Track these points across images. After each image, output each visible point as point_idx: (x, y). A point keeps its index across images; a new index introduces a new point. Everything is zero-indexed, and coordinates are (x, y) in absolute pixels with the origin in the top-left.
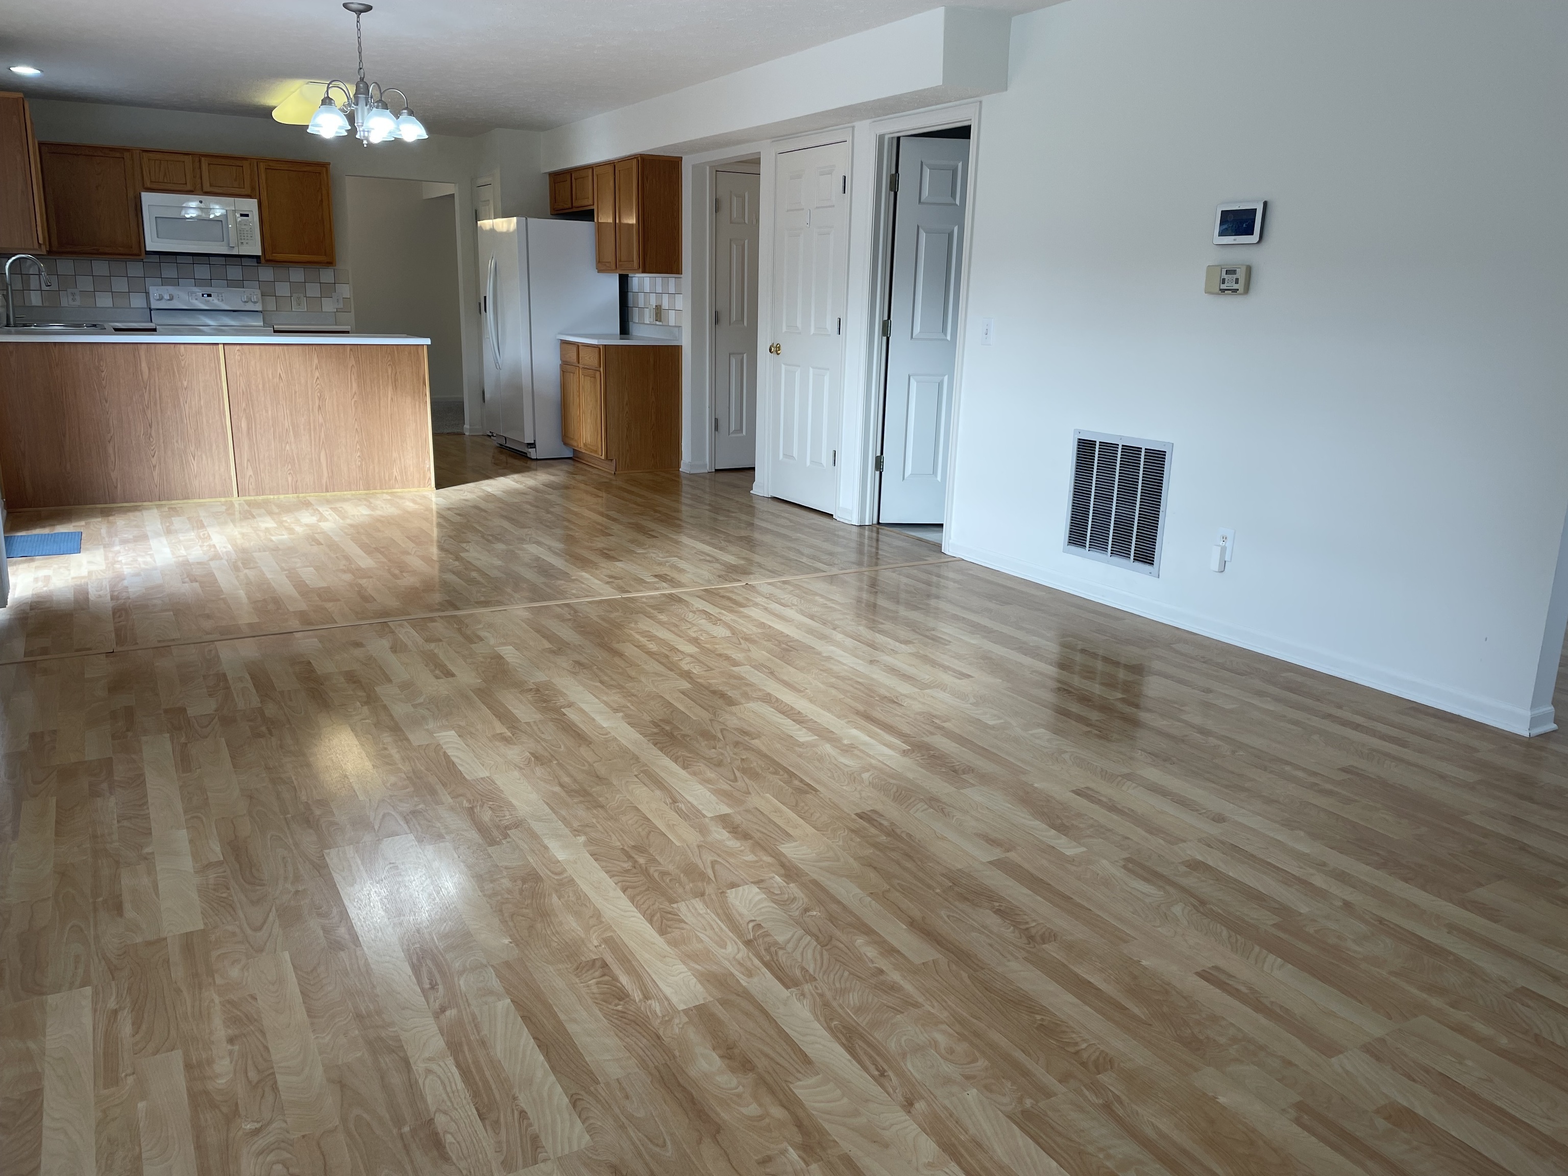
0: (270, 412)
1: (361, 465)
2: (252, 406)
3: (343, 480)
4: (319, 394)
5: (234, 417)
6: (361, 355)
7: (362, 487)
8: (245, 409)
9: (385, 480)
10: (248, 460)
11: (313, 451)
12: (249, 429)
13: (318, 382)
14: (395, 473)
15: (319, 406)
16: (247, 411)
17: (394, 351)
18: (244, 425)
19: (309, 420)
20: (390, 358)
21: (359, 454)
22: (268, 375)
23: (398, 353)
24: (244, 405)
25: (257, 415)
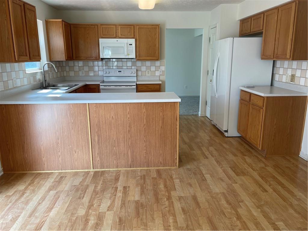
0: (108, 133)
1: (146, 156)
2: (100, 130)
3: (138, 163)
4: (129, 125)
5: (93, 135)
6: (149, 107)
7: (146, 166)
8: (97, 132)
9: (156, 163)
10: (98, 154)
11: (125, 149)
12: (98, 140)
13: (129, 119)
14: (161, 160)
15: (129, 130)
16: (98, 133)
17: (163, 105)
18: (96, 139)
19: (124, 137)
20: (161, 108)
21: (145, 152)
22: (107, 117)
23: (165, 106)
24: (97, 130)
25: (102, 134)
